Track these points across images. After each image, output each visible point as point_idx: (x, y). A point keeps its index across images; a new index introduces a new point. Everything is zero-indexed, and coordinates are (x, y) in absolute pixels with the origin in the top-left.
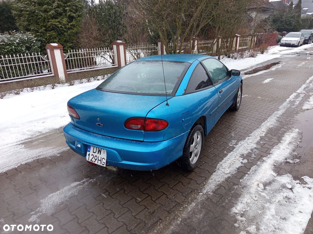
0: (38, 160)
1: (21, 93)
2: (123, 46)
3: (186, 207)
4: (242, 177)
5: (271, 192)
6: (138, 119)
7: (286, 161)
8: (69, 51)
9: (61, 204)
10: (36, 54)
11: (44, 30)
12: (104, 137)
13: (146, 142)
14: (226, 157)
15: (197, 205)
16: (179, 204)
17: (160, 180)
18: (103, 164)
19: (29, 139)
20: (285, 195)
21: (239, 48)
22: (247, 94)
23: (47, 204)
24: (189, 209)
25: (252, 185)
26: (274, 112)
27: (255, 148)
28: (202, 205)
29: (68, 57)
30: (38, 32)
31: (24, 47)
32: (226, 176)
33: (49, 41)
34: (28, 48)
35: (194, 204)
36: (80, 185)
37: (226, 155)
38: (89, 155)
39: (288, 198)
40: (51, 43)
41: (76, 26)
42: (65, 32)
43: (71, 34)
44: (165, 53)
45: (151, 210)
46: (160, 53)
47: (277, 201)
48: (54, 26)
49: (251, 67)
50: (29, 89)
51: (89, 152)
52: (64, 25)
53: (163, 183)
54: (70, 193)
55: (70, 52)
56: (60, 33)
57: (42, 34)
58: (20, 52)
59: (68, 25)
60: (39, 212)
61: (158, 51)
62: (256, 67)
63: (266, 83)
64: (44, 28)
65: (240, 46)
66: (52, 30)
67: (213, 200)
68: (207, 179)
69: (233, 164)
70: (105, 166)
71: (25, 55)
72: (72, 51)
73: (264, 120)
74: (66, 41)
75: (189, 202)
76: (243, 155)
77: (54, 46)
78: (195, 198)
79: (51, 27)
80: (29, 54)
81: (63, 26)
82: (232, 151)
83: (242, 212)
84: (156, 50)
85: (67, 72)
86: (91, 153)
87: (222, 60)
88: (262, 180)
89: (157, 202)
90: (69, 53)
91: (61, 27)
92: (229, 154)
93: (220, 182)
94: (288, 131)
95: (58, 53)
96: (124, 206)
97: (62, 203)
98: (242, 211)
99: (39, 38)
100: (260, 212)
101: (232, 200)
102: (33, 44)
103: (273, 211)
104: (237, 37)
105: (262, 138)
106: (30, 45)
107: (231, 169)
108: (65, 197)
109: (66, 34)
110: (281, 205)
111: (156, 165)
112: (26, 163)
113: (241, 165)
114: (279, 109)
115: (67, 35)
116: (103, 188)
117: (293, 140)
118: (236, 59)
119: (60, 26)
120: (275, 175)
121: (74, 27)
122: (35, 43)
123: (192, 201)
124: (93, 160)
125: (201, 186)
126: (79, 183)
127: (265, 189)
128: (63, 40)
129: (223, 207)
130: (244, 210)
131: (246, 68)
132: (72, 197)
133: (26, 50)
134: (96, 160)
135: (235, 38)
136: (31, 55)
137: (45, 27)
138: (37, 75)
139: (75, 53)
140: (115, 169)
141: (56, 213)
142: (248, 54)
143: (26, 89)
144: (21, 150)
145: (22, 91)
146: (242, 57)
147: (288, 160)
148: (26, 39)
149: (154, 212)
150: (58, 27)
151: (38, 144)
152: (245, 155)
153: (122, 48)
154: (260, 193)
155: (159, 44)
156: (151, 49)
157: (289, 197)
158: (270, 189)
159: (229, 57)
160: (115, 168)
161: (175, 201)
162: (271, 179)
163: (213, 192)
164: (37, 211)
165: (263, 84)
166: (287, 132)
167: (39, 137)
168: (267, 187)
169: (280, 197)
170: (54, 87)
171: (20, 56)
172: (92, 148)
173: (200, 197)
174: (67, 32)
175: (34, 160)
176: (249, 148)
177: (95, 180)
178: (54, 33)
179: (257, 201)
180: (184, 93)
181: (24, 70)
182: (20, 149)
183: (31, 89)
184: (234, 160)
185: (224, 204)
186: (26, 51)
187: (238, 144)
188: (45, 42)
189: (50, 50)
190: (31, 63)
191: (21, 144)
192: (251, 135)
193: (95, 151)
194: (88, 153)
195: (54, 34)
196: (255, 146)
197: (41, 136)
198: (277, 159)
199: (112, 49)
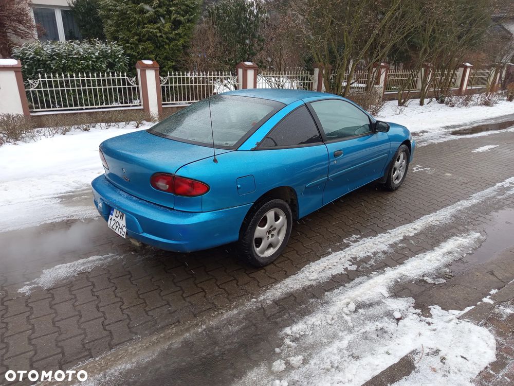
0: (68, 221)
1: (92, 129)
2: (253, 71)
3: (222, 313)
4: (331, 289)
5: (362, 318)
6: (165, 175)
7: (421, 278)
8: (169, 74)
9: (65, 279)
10: (121, 74)
11: (136, 40)
12: (130, 196)
13: (177, 210)
14: (326, 258)
15: (239, 314)
16: (214, 308)
17: (209, 273)
18: (123, 234)
19: (72, 192)
20: (381, 326)
21: (466, 87)
22: (429, 167)
23: (49, 276)
24: (225, 316)
25: (338, 303)
26: (459, 200)
27: (384, 252)
28: (246, 315)
29: (167, 83)
30: (128, 43)
31: (106, 63)
32: (308, 283)
33: (142, 56)
34: (111, 66)
35: (235, 311)
36: (100, 260)
37: (329, 254)
38: (111, 219)
39: (382, 332)
40: (145, 59)
41: (184, 35)
42: (166, 43)
43: (175, 48)
44: (323, 88)
45: (172, 309)
46: (315, 86)
47: (363, 330)
48: (150, 34)
49: (472, 123)
50: (103, 124)
51: (112, 215)
52: (166, 33)
53: (211, 277)
54: (83, 267)
55: (171, 75)
56: (159, 46)
57: (133, 46)
58: (99, 70)
59: (171, 33)
60: (34, 283)
61: (312, 83)
62: (481, 124)
63: (478, 152)
64: (136, 37)
65: (469, 84)
66: (148, 40)
67: (267, 312)
68: (276, 281)
69: (330, 268)
70: (124, 237)
71: (106, 75)
72: (173, 74)
73: (429, 213)
74: (167, 58)
75: (230, 308)
76: (355, 259)
77: (146, 65)
78: (243, 305)
79: (147, 36)
80: (111, 74)
81: (163, 35)
82: (342, 250)
83: (298, 336)
84: (310, 80)
85: (163, 104)
86: (113, 217)
87: (428, 105)
88: (358, 298)
89: (188, 299)
90: (169, 77)
91: (161, 36)
92: (334, 254)
93: (292, 290)
94: (461, 234)
95: (151, 76)
96: (140, 296)
97: (67, 278)
98: (299, 334)
99: (129, 52)
100: (324, 340)
101: (295, 317)
102: (117, 60)
103: (344, 344)
104: (466, 67)
105: (406, 239)
106: (114, 60)
107: (323, 275)
108: (75, 271)
109: (167, 47)
110: (366, 338)
111: (187, 245)
112: (52, 223)
113: (343, 272)
114: (471, 198)
115: (168, 50)
116: (127, 269)
117: (458, 250)
118: (453, 106)
119: (159, 34)
120: (387, 295)
121: (181, 37)
122: (120, 58)
123: (236, 307)
124: (114, 227)
125: (262, 290)
126: (100, 257)
127: (356, 311)
128: (163, 57)
129: (276, 323)
130: (302, 333)
131: (461, 123)
132: (82, 273)
133: (107, 67)
134: (117, 227)
135: (461, 70)
136: (113, 76)
137: (138, 35)
138: (124, 105)
139: (177, 77)
140: (138, 244)
141: (53, 289)
142: (479, 100)
143: (99, 124)
144: (54, 205)
145: (93, 127)
146: (465, 104)
147: (425, 278)
148: (109, 51)
149: (174, 312)
150: (157, 36)
151: (79, 201)
152: (358, 259)
153: (251, 74)
154: (344, 315)
155: (317, 71)
156: (304, 79)
157: (386, 329)
158: (364, 313)
159: (442, 102)
160: (138, 242)
161: (213, 303)
162: (376, 299)
163: (273, 300)
164: (33, 281)
165: (472, 153)
166: (457, 236)
167: (85, 192)
168: (360, 310)
169: (370, 327)
170: (140, 125)
171: (98, 76)
172: (115, 211)
173: (250, 304)
174: (169, 45)
175: (63, 221)
176: (372, 251)
177: (122, 257)
178: (150, 45)
179: (331, 325)
180: (254, 147)
181: (101, 96)
182: (54, 203)
183: (107, 125)
184: (335, 264)
185: (279, 320)
186: (107, 69)
187: (359, 241)
188: (136, 58)
189: (141, 71)
190: (112, 87)
191: (58, 197)
192: (390, 231)
193: (117, 216)
194: (110, 216)
195: (150, 47)
196: (385, 248)
197: (87, 191)
198: (406, 273)
199: (235, 74)
